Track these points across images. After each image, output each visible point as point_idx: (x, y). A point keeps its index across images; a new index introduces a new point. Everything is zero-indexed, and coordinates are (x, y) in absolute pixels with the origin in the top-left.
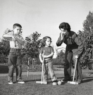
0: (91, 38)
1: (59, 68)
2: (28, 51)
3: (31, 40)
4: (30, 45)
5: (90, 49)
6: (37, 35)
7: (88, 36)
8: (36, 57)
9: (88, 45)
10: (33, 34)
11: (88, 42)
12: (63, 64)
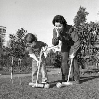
0: (83, 33)
1: (50, 69)
2: (12, 50)
3: (16, 38)
4: (15, 44)
5: (82, 45)
6: (23, 31)
7: (80, 30)
8: (23, 57)
9: (81, 40)
10: (18, 30)
11: (81, 37)
12: (53, 64)
